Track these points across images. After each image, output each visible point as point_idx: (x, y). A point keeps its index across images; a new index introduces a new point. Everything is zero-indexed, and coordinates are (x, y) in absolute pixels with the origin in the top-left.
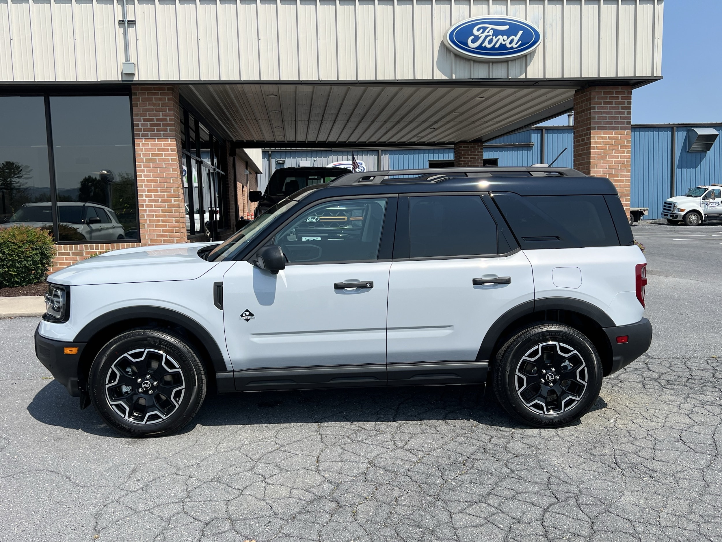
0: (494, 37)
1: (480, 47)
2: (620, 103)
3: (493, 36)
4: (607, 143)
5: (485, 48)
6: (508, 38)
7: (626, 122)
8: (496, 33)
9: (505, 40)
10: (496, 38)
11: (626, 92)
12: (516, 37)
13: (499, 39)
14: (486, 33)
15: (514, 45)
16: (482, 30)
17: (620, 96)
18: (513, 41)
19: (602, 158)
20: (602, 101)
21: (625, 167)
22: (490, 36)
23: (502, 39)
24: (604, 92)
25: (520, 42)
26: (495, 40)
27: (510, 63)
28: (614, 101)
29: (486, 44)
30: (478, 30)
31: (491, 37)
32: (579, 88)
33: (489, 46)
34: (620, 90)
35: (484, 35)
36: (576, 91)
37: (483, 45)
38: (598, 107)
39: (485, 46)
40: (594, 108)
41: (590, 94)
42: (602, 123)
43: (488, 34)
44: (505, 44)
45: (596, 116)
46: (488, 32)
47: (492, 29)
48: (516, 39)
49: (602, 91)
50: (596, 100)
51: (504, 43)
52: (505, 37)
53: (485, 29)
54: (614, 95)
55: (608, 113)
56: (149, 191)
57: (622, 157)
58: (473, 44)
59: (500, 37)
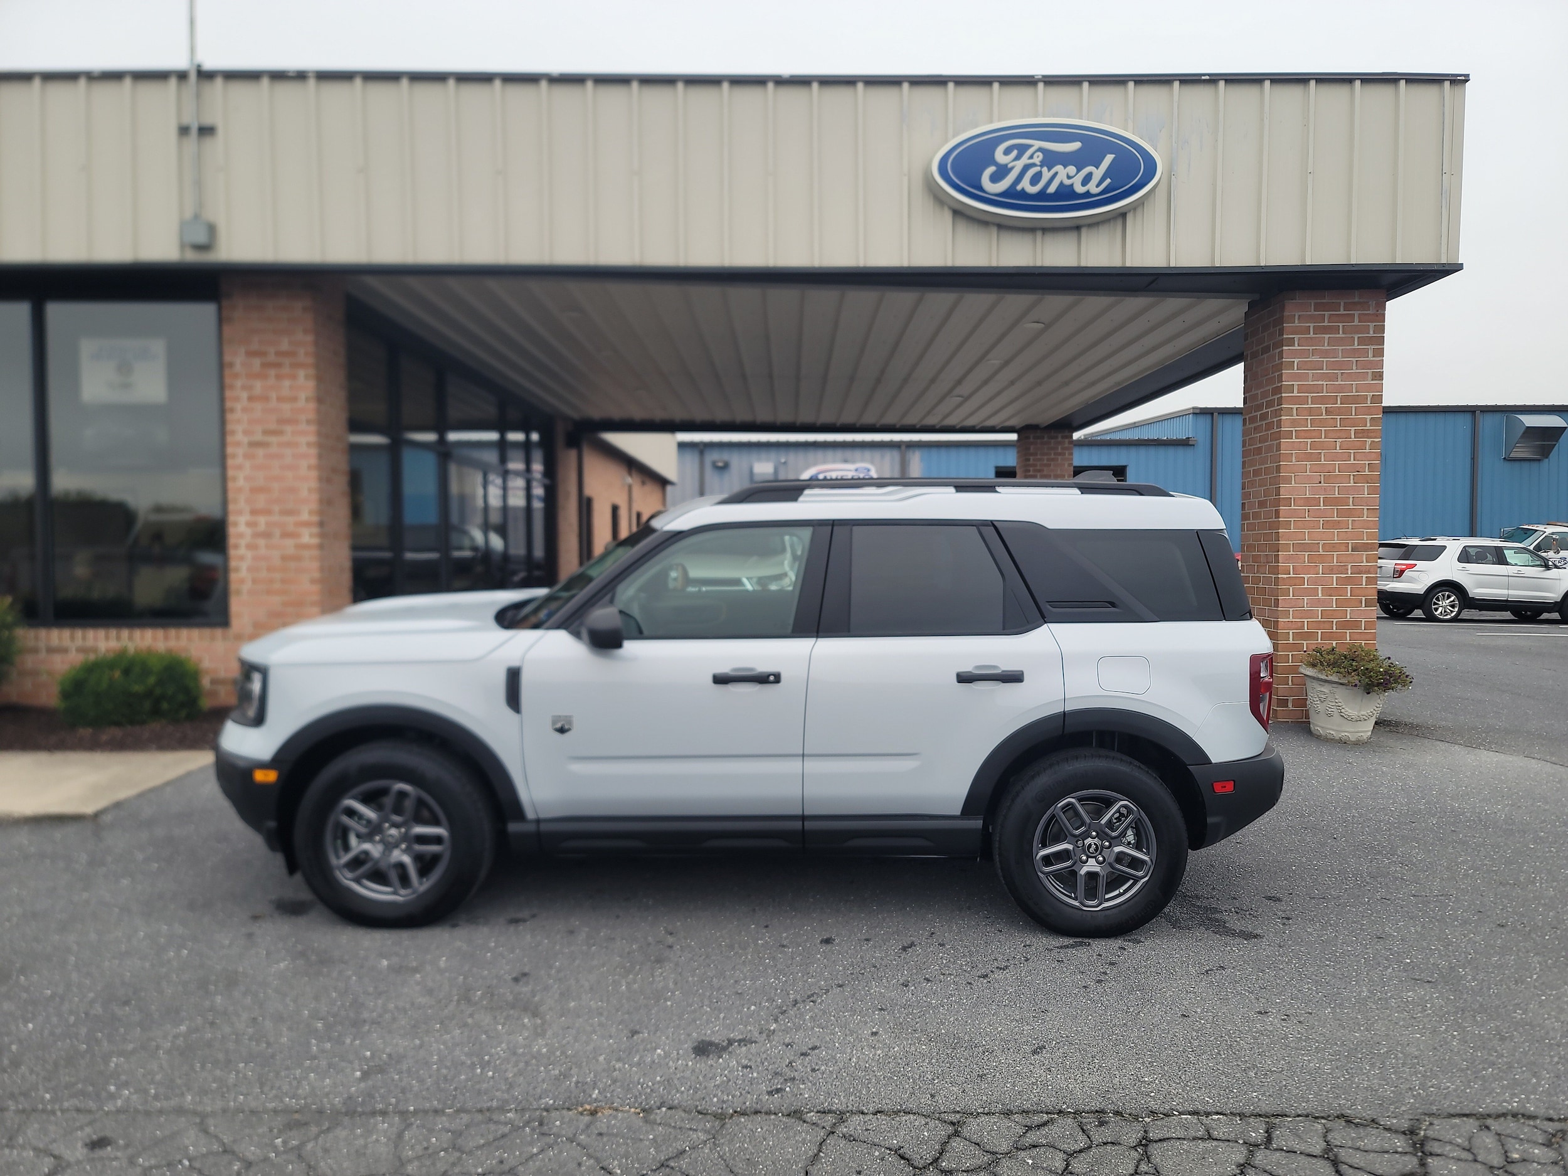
0: (1045, 169)
1: (1010, 193)
2: (1357, 330)
3: (1041, 166)
4: (1322, 422)
5: (1023, 195)
6: (1078, 171)
7: (1370, 374)
8: (1051, 159)
9: (1071, 174)
10: (1049, 170)
11: (1372, 303)
12: (1097, 168)
13: (1056, 174)
14: (1025, 160)
15: (1092, 187)
16: (1015, 153)
17: (1356, 313)
18: (1091, 179)
19: (1309, 457)
20: (1312, 325)
21: (1367, 479)
22: (1034, 165)
23: (1063, 174)
24: (1316, 304)
25: (1108, 181)
26: (1046, 175)
27: (1084, 231)
28: (1341, 325)
29: (1025, 185)
30: (1007, 152)
31: (1038, 169)
32: (1257, 297)
33: (1033, 190)
34: (1356, 300)
35: (1019, 165)
36: (1251, 305)
37: (1019, 188)
38: (1299, 339)
39: (1023, 189)
40: (1291, 342)
41: (1283, 309)
42: (1311, 375)
43: (1031, 161)
44: (1072, 185)
45: (1296, 361)
46: (1031, 157)
47: (1040, 150)
48: (1098, 173)
49: (1313, 302)
50: (1297, 324)
51: (1067, 182)
52: (1072, 169)
53: (1022, 149)
54: (1342, 312)
55: (1326, 354)
56: (254, 512)
57: (1358, 457)
58: (993, 185)
59: (1059, 168)
